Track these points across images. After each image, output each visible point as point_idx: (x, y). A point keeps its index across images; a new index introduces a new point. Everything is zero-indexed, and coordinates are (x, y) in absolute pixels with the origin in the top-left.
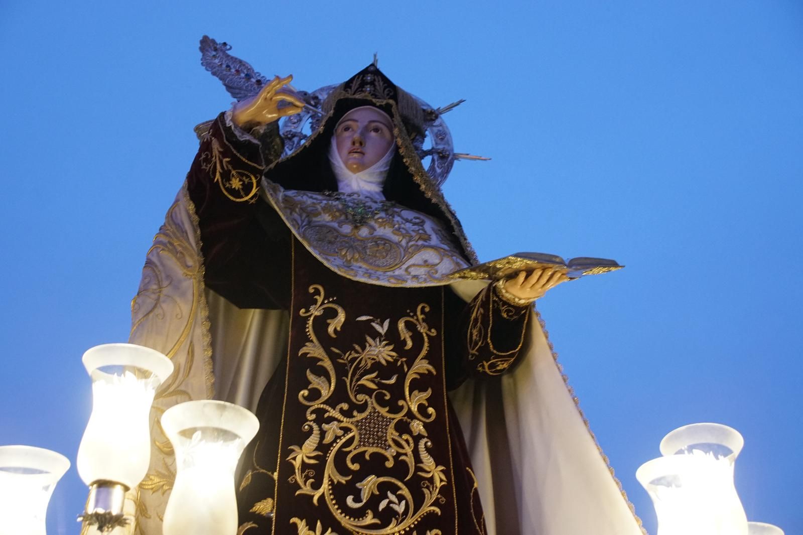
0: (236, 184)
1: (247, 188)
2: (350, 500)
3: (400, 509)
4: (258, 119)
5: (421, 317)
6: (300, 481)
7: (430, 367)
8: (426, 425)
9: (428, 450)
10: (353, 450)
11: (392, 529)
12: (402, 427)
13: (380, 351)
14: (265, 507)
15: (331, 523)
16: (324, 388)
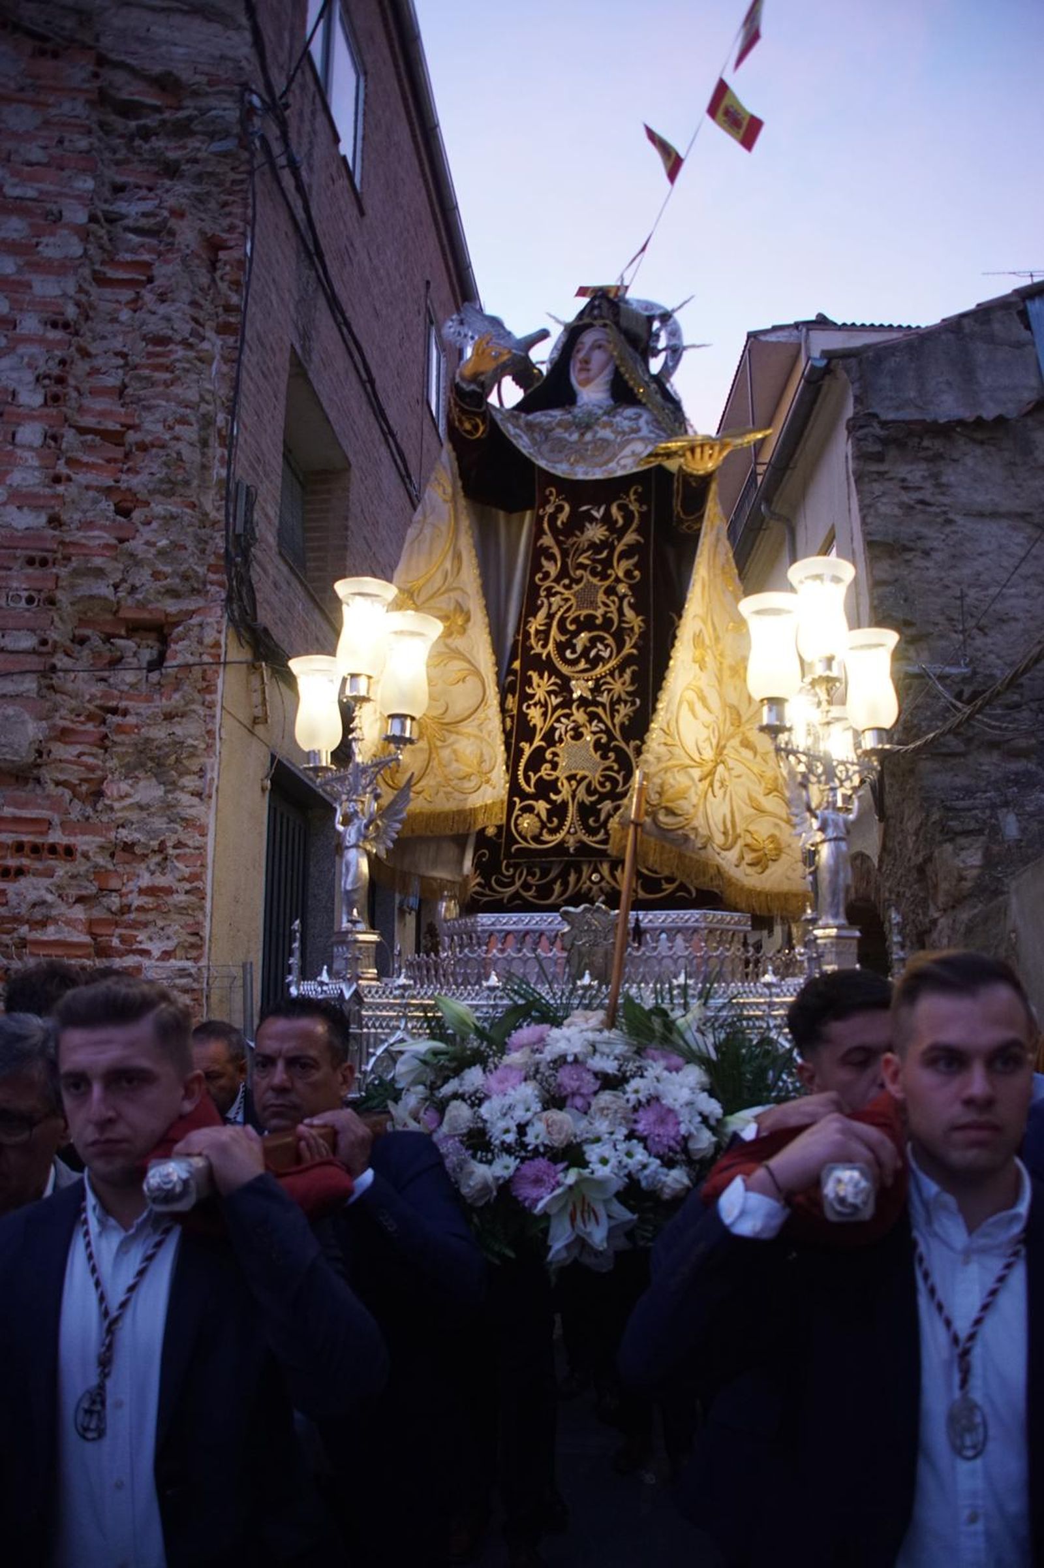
0: (468, 426)
1: (476, 427)
2: (568, 654)
3: (606, 654)
4: (482, 369)
5: (632, 497)
6: (534, 644)
7: (639, 538)
8: (631, 587)
9: (630, 605)
10: (572, 615)
11: (600, 670)
12: (610, 591)
13: (595, 533)
14: (517, 665)
15: (554, 671)
16: (553, 569)
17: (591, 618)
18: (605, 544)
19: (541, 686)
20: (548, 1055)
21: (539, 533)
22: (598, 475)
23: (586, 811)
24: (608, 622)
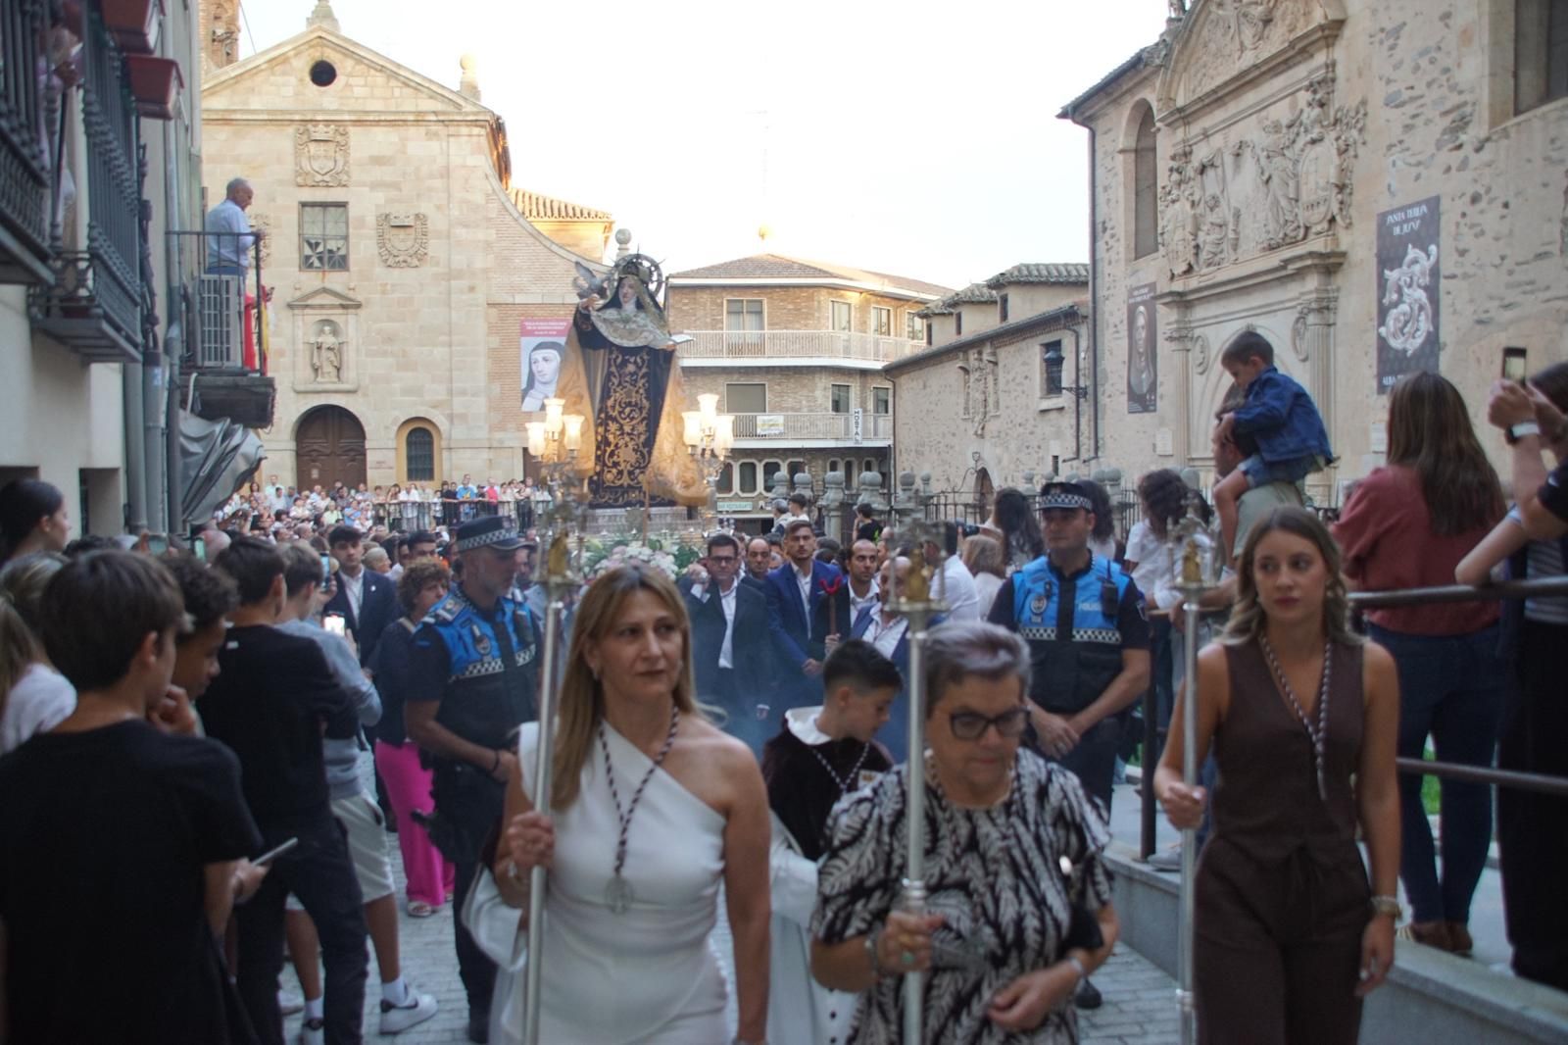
0: (584, 327)
1: (587, 327)
2: (622, 416)
3: (636, 416)
5: (644, 353)
6: (609, 411)
7: (647, 370)
8: (644, 390)
9: (645, 397)
10: (623, 400)
11: (634, 422)
12: (637, 392)
13: (631, 368)
14: (603, 416)
15: (618, 422)
16: (616, 381)
17: (630, 403)
18: (635, 373)
19: (613, 427)
20: (627, 555)
21: (610, 366)
22: (632, 344)
23: (630, 473)
24: (636, 405)
